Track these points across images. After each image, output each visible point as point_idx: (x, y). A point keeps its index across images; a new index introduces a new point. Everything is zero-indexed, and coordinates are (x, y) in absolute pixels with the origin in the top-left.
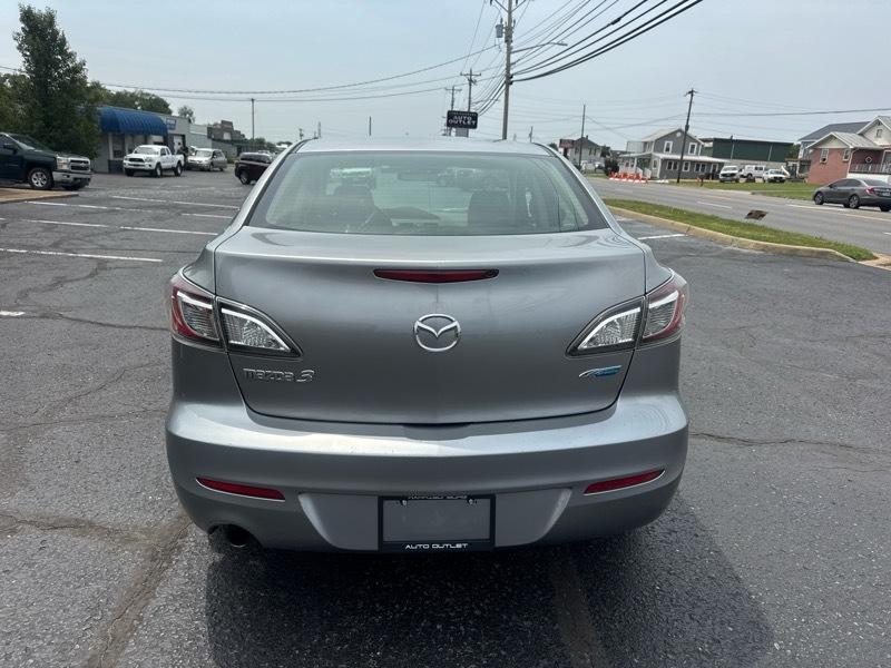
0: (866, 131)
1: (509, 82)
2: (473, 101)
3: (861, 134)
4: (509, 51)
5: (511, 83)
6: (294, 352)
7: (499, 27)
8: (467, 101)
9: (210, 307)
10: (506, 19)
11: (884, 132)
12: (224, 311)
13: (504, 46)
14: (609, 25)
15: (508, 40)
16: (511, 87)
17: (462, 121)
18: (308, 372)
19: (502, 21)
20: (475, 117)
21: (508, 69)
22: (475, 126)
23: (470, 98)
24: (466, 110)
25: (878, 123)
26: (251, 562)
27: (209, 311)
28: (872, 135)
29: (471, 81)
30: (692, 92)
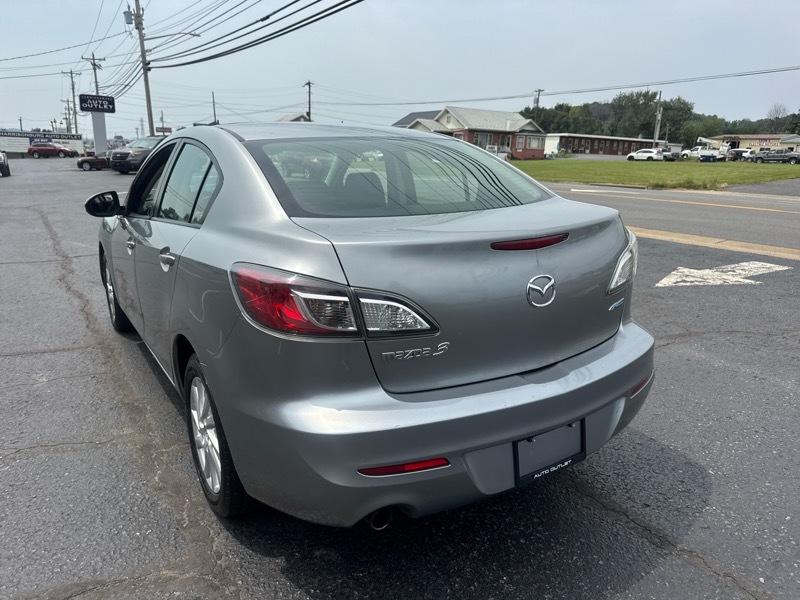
0: (441, 117)
1: (147, 67)
2: (100, 85)
3: (437, 121)
4: (142, 38)
5: (149, 69)
6: (434, 329)
7: (128, 14)
8: (94, 85)
9: (346, 299)
10: (133, 6)
11: (452, 119)
12: (362, 300)
13: (135, 32)
14: (257, 22)
15: (139, 27)
16: (149, 73)
17: (98, 105)
18: (443, 345)
19: (129, 7)
20: (111, 101)
21: (143, 55)
22: (113, 111)
23: (96, 82)
24: (94, 94)
25: (447, 112)
26: (317, 553)
27: (345, 303)
28: (444, 121)
29: (94, 65)
30: (309, 84)
